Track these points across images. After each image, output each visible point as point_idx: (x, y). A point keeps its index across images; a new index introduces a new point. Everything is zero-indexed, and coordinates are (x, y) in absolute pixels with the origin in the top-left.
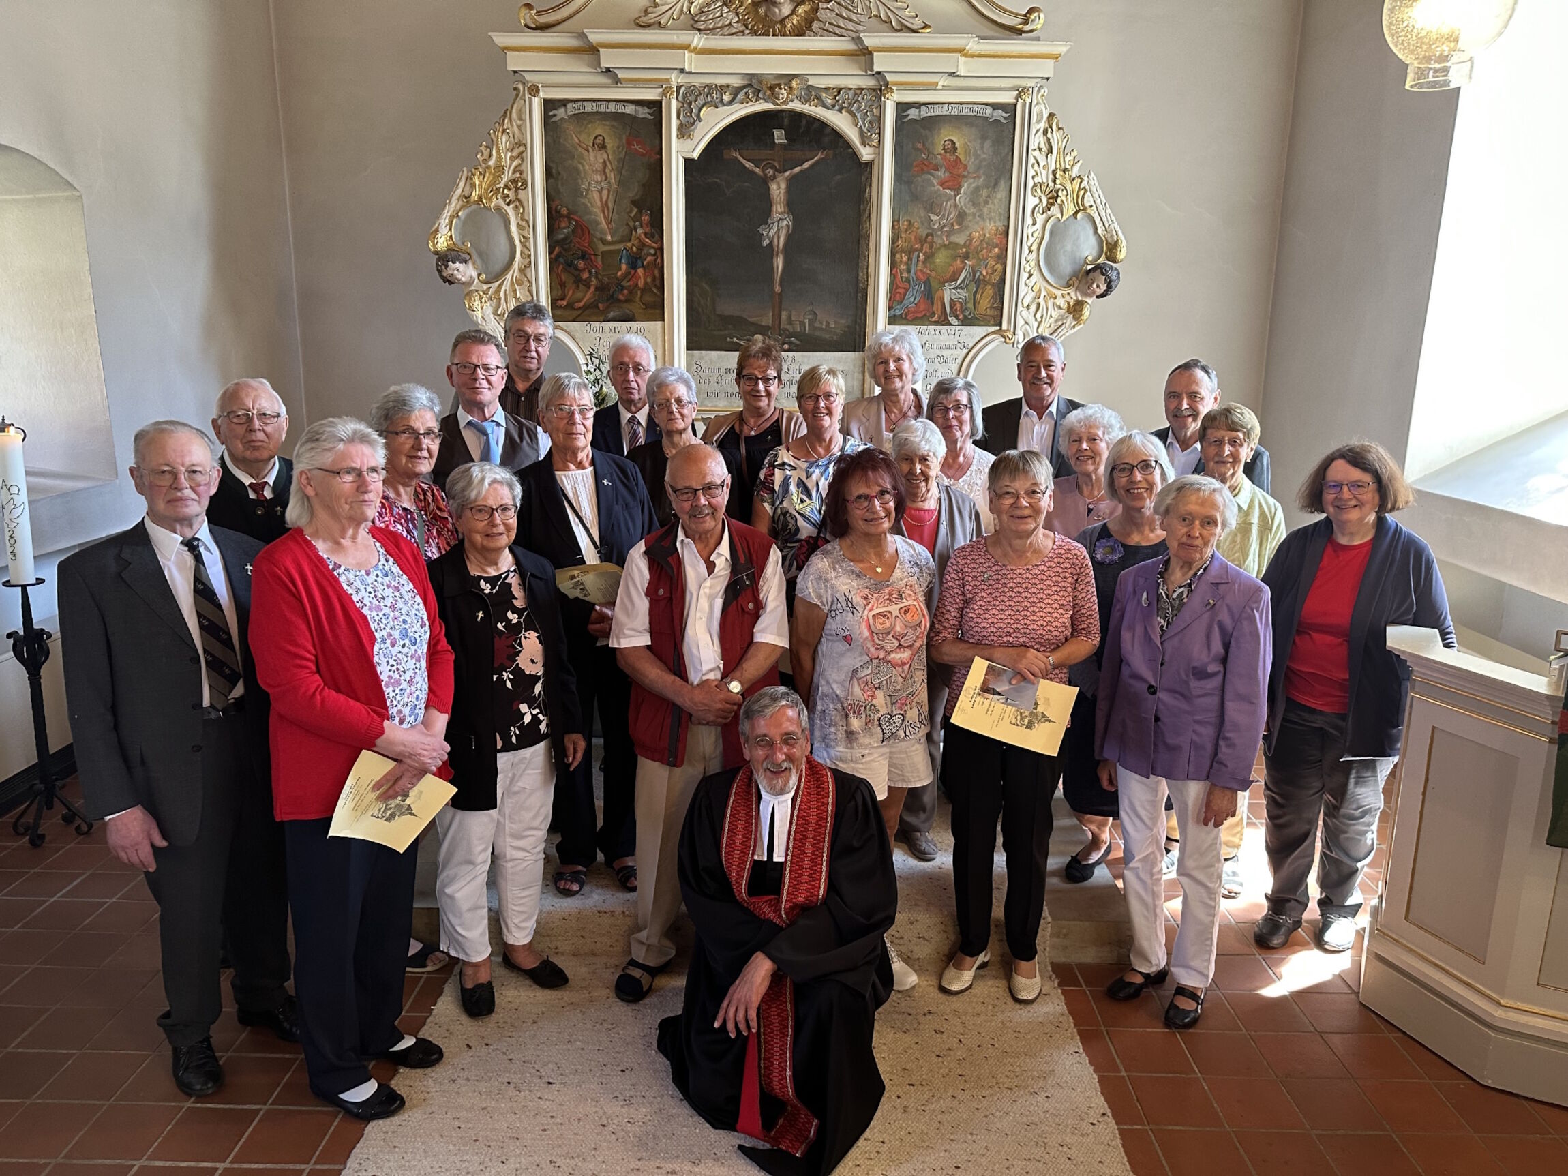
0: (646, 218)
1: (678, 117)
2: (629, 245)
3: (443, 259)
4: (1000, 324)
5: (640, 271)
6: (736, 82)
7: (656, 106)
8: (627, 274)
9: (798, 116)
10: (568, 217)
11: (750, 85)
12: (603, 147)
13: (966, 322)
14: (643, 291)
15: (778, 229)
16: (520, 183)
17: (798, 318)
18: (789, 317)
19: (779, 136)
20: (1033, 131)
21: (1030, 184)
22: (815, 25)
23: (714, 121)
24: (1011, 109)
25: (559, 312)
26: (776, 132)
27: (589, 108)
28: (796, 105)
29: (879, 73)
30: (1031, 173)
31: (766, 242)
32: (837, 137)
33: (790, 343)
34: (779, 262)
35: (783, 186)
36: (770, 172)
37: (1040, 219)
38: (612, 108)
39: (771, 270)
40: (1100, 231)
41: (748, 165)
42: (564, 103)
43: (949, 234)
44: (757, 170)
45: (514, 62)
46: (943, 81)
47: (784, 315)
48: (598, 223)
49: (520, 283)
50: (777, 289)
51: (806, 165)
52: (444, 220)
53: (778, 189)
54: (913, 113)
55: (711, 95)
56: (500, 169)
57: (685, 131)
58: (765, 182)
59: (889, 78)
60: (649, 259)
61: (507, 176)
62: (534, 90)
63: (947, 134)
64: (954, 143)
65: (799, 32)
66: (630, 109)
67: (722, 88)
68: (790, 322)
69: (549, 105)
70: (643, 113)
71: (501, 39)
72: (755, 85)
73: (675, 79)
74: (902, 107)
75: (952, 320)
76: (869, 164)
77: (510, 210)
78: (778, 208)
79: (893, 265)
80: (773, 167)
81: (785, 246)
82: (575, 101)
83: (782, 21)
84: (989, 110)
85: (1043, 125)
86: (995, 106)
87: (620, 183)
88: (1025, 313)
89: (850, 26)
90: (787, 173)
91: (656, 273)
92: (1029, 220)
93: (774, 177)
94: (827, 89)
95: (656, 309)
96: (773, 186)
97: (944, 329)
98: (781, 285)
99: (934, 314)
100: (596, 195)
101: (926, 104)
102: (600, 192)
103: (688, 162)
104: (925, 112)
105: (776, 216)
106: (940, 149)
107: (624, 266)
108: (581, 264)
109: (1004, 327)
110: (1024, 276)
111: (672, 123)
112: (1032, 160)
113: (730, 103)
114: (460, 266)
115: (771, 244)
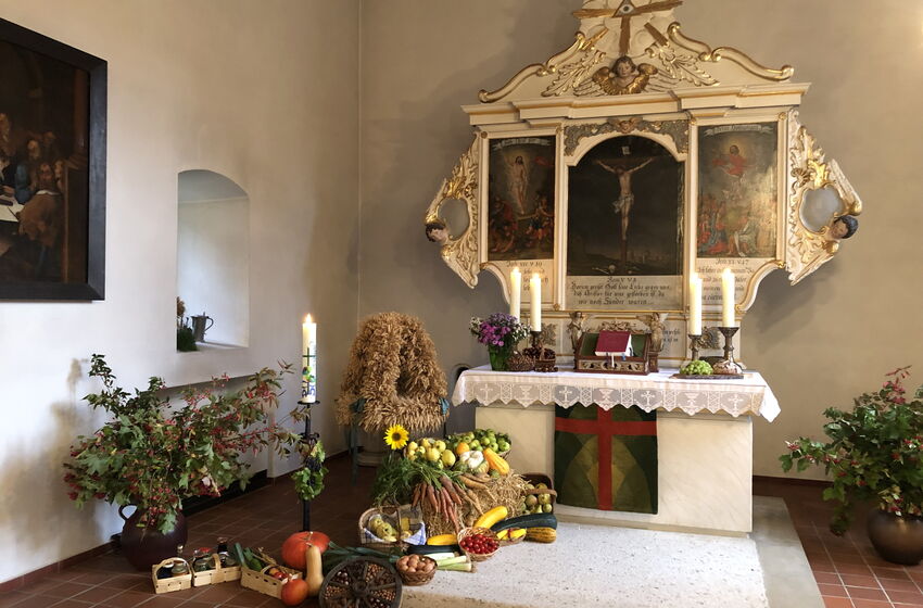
0: (544, 200)
1: (565, 143)
2: (534, 216)
3: (430, 227)
4: (775, 256)
5: (540, 230)
6: (601, 122)
7: (552, 139)
8: (533, 232)
9: (637, 138)
10: (500, 202)
11: (608, 123)
12: (521, 163)
13: (750, 255)
14: (541, 241)
15: (625, 204)
16: (474, 185)
17: (638, 254)
18: (632, 254)
19: (625, 150)
20: (790, 137)
21: (790, 169)
22: (647, 87)
23: (586, 144)
24: (774, 126)
25: (492, 255)
26: (624, 149)
27: (514, 142)
28: (636, 132)
29: (686, 110)
30: (790, 162)
31: (617, 211)
32: (661, 148)
33: (634, 270)
34: (626, 222)
35: (628, 178)
36: (620, 171)
37: (799, 191)
38: (527, 141)
39: (620, 228)
40: (842, 196)
41: (606, 167)
42: (500, 140)
43: (736, 201)
44: (612, 170)
45: (474, 120)
46: (727, 112)
47: (628, 253)
48: (516, 204)
49: (471, 239)
50: (624, 238)
51: (642, 166)
52: (432, 207)
53: (625, 181)
54: (709, 132)
55: (586, 130)
56: (464, 178)
57: (568, 151)
58: (617, 177)
59: (693, 113)
60: (546, 223)
61: (468, 182)
62: (484, 135)
63: (732, 142)
64: (736, 148)
65: (637, 91)
66: (537, 141)
67: (591, 126)
68: (633, 257)
69: (492, 142)
70: (545, 143)
71: (467, 109)
72: (611, 122)
73: (564, 123)
74: (701, 130)
75: (742, 255)
76: (682, 163)
77: (468, 200)
78: (625, 191)
79: (699, 221)
80: (622, 168)
81: (629, 213)
82: (506, 139)
83: (627, 87)
84: (760, 127)
85: (796, 134)
86: (763, 124)
87: (530, 182)
88: (791, 249)
89: (668, 86)
90: (631, 171)
91: (550, 231)
92: (790, 191)
93: (622, 174)
94: (654, 123)
95: (548, 251)
96: (622, 179)
97: (736, 259)
98: (627, 235)
99: (728, 251)
100: (517, 189)
101: (717, 126)
102: (519, 187)
103: (571, 169)
104: (717, 131)
105: (623, 195)
106: (727, 151)
107: (530, 228)
108: (506, 228)
109: (778, 258)
110: (790, 227)
111: (561, 147)
112: (790, 155)
113: (597, 133)
114: (439, 231)
115: (620, 212)
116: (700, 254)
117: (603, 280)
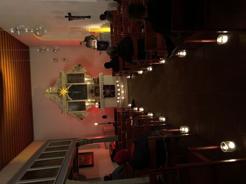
0: (77, 103)
2: (79, 104)
3: (81, 119)
8: (82, 104)
9: (68, 91)
12: (72, 107)
15: (77, 92)
17: (84, 90)
23: (69, 98)
25: (85, 110)
29: (65, 85)
32: (70, 88)
34: (80, 92)
41: (72, 95)
46: (65, 79)
49: (83, 113)
50: (82, 92)
51: (72, 90)
53: (74, 92)
55: (67, 98)
61: (74, 114)
63: (69, 79)
66: (69, 105)
73: (66, 101)
74: (67, 83)
76: (72, 85)
77: (77, 114)
79: (80, 83)
80: (72, 93)
82: (68, 109)
85: (68, 72)
86: (67, 76)
87: (74, 105)
95: (84, 102)
97: (84, 78)
102: (75, 107)
103: (72, 100)
108: (81, 108)
116: (84, 82)
117: (88, 94)
